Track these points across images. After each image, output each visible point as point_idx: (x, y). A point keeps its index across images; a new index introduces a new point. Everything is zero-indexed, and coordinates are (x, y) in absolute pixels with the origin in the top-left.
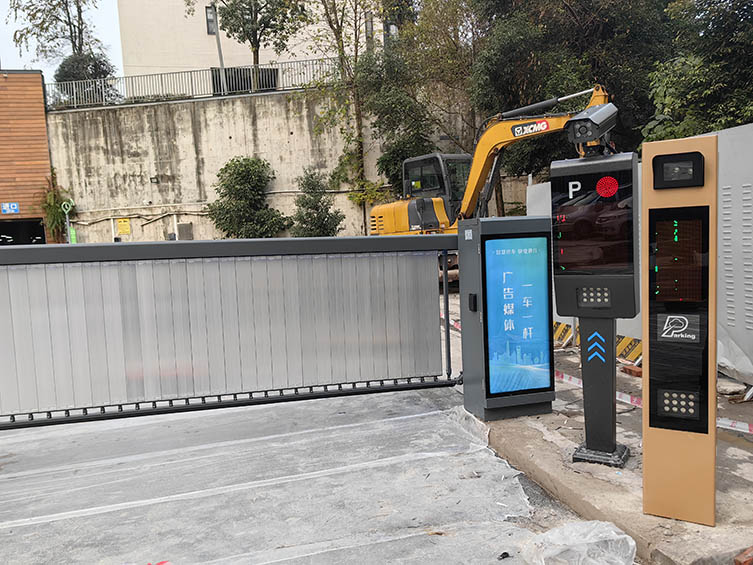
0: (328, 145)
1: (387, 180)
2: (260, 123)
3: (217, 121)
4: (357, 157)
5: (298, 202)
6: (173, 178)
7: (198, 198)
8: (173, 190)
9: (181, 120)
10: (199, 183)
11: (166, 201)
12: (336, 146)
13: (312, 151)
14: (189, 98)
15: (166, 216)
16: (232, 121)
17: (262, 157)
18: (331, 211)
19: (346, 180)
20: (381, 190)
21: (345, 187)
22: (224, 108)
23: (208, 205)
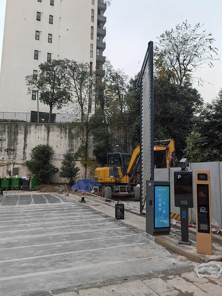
0: (75, 143)
1: (95, 157)
2: (51, 133)
3: (34, 131)
4: (85, 149)
5: (62, 163)
6: (14, 150)
7: (23, 158)
8: (13, 154)
9: (20, 129)
10: (24, 153)
11: (10, 158)
12: (78, 144)
13: (69, 145)
14: (25, 122)
15: (8, 164)
16: (40, 132)
17: (50, 145)
18: (75, 167)
19: (80, 156)
20: (93, 160)
21: (80, 159)
22: (38, 127)
23: (27, 161)
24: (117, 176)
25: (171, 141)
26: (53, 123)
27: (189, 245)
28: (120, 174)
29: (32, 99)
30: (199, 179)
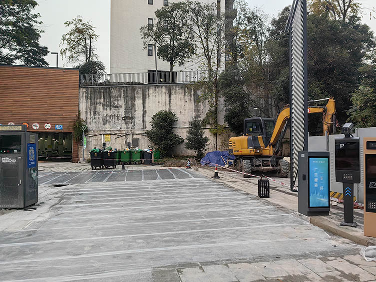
0: (202, 107)
1: (227, 124)
2: (172, 97)
3: (154, 95)
4: (214, 114)
5: (188, 132)
6: (132, 118)
7: (142, 127)
8: (131, 123)
9: (138, 93)
10: (143, 121)
11: (128, 128)
12: (205, 108)
13: (195, 110)
14: (143, 84)
15: (127, 135)
16: (160, 95)
17: (173, 111)
18: (204, 137)
19: (209, 123)
20: (225, 128)
21: (208, 126)
22: (157, 89)
23: (147, 131)
24: (256, 147)
25: (330, 100)
26: (175, 83)
27: (354, 227)
28: (262, 144)
29: (148, 55)
30: (368, 147)
